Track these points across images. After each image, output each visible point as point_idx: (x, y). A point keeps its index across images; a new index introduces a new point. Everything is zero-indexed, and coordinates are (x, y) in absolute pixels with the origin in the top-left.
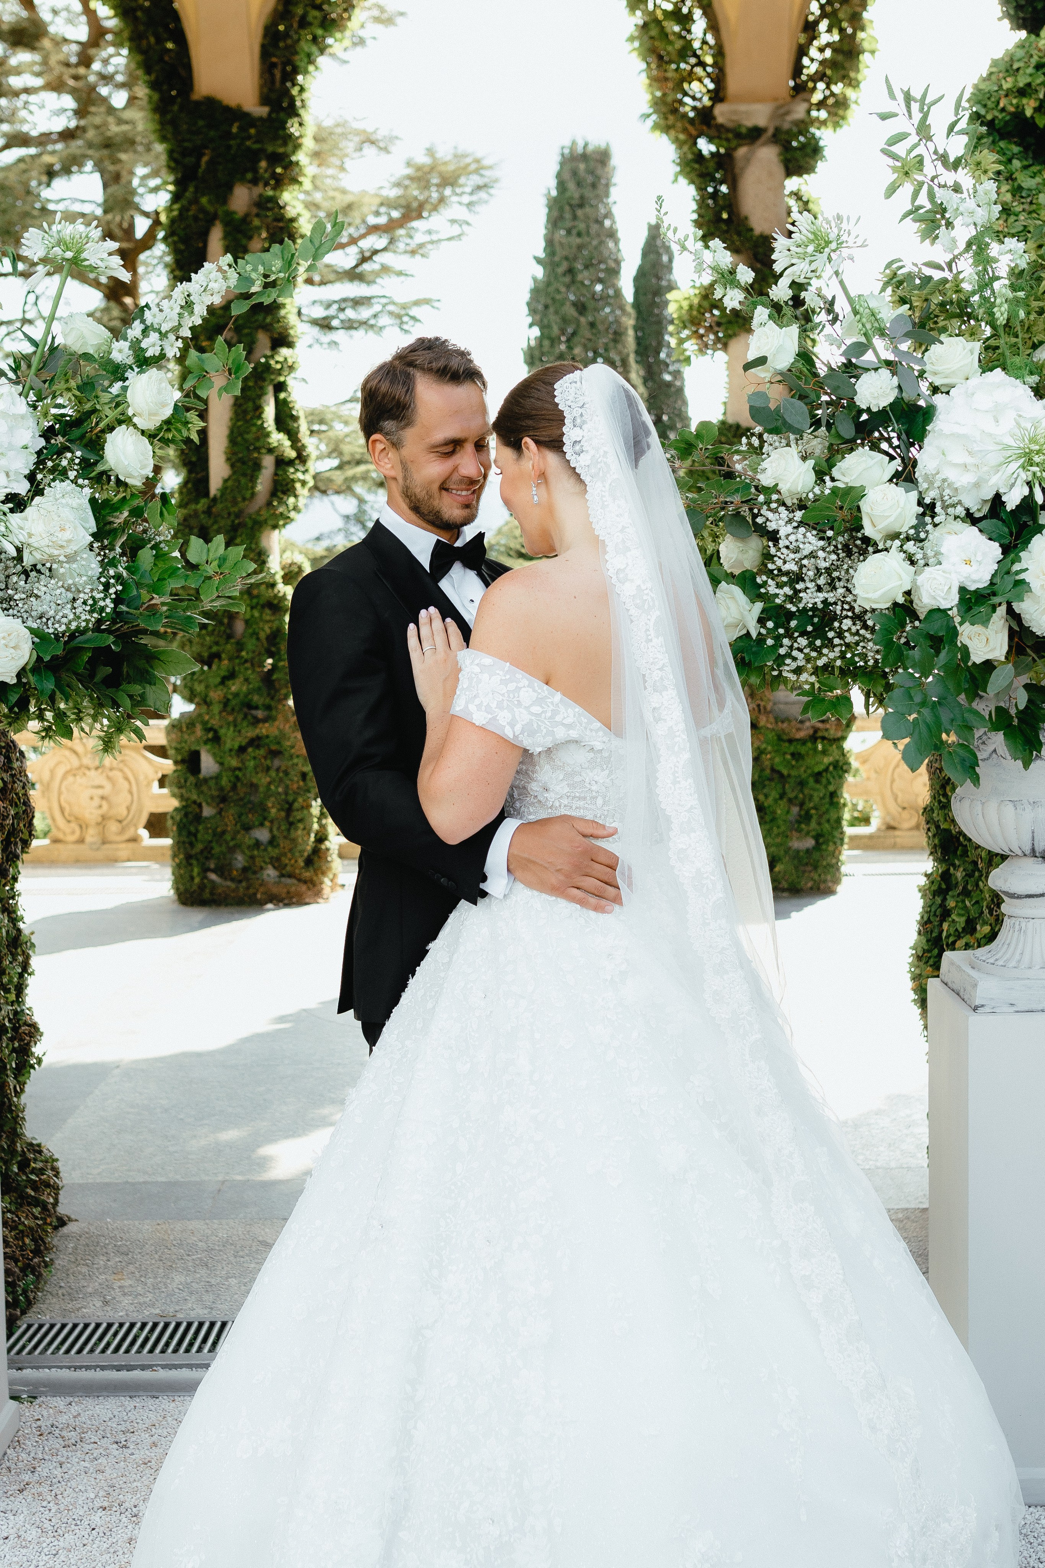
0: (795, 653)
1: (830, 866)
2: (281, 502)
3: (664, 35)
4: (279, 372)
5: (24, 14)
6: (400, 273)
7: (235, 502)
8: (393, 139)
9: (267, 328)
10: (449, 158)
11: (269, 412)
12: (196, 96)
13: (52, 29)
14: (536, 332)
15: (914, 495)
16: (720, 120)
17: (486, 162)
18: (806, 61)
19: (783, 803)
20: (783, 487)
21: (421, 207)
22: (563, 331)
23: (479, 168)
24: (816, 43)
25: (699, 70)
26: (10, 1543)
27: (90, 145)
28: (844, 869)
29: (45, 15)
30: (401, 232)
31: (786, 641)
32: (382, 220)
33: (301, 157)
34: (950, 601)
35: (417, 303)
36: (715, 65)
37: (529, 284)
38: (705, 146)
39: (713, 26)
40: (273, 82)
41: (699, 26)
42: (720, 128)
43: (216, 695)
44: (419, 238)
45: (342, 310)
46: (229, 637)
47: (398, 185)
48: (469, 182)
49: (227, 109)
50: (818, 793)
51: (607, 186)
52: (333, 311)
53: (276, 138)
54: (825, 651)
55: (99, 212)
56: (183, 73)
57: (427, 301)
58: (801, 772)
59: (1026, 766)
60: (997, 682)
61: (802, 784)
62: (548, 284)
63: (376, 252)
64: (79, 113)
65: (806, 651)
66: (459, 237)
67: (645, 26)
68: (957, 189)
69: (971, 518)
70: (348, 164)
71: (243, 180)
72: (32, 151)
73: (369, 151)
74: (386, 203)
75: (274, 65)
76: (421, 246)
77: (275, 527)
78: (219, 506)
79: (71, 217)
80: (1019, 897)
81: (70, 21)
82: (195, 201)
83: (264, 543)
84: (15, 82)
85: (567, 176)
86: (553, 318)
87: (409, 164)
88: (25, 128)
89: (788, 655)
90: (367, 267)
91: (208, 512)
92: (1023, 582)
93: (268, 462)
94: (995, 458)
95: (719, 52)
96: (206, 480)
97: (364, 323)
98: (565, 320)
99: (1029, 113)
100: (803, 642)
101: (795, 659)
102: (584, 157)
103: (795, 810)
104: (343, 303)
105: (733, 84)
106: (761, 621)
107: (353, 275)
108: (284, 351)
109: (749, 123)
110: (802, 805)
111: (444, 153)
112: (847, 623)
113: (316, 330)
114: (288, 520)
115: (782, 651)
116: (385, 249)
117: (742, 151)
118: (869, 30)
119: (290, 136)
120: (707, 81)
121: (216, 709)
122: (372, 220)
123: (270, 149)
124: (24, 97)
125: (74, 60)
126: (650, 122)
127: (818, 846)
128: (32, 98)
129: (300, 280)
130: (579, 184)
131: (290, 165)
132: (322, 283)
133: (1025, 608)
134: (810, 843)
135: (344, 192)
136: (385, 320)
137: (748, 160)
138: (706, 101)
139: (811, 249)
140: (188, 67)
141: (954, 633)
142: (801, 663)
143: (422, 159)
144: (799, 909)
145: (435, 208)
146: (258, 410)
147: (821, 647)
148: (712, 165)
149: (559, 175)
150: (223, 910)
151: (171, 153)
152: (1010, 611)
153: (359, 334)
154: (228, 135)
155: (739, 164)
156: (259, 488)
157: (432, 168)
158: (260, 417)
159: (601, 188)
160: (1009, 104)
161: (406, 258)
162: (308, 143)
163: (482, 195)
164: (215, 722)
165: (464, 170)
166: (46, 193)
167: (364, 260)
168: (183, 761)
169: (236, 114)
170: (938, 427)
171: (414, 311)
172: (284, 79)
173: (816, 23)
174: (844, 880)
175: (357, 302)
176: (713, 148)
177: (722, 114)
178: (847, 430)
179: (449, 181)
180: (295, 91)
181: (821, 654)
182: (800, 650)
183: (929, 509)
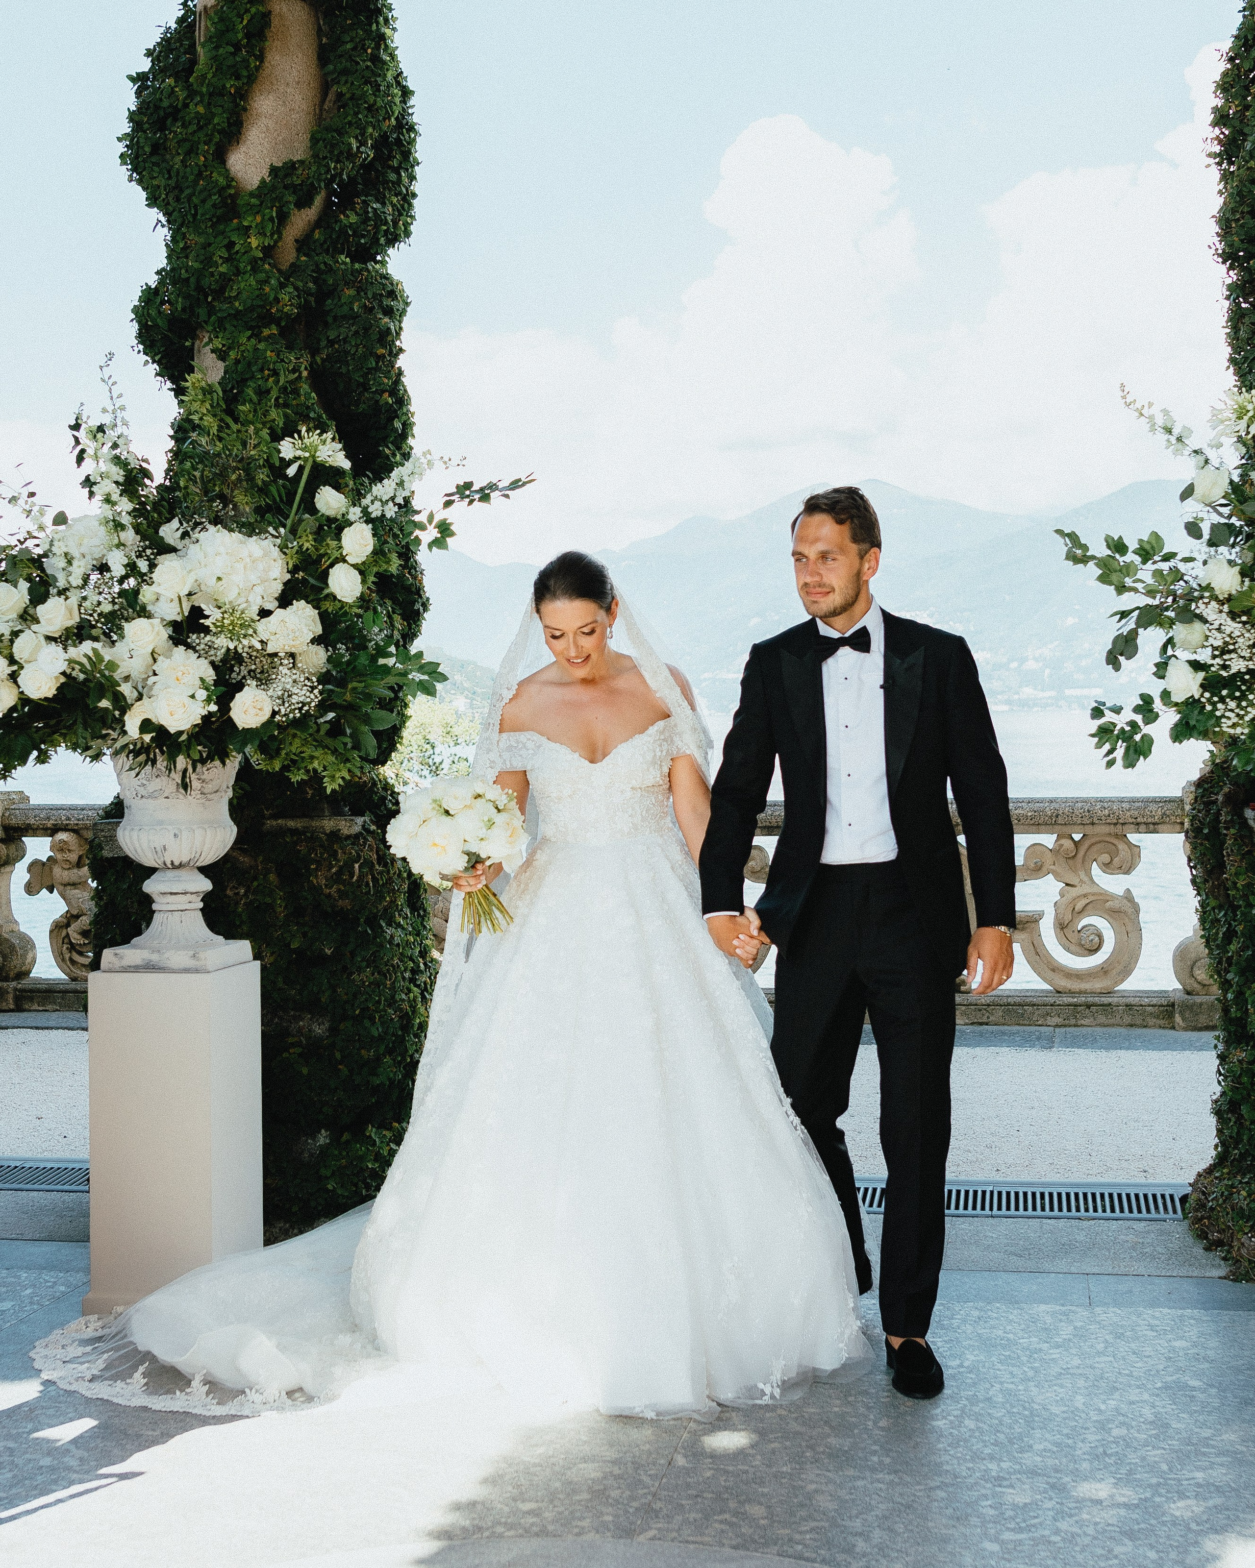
0: (1227, 714)
31: (1220, 706)
54: (1249, 709)
65: (1237, 711)
89: (1223, 716)
100: (1232, 704)
101: (1229, 718)
115: (1218, 713)
142: (1236, 720)
147: (1246, 707)
181: (1247, 713)
182: (1232, 711)
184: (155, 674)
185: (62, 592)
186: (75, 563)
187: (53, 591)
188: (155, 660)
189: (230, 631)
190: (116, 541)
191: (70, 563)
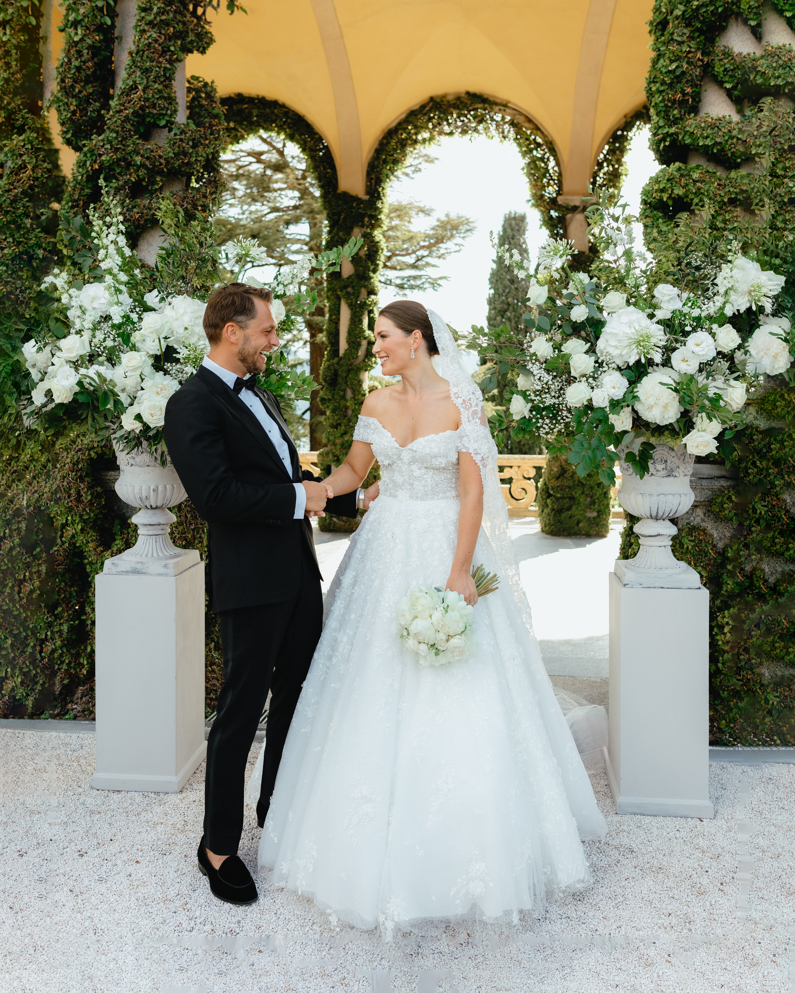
0: (544, 426)
1: (604, 525)
2: (369, 360)
3: (537, 168)
4: (370, 305)
5: (280, 158)
6: (434, 266)
7: (349, 360)
8: (432, 210)
9: (365, 287)
10: (455, 218)
11: (366, 322)
12: (339, 191)
13: (291, 165)
14: (492, 291)
15: (593, 359)
16: (560, 203)
17: (471, 220)
18: (598, 179)
19: (583, 496)
20: (539, 354)
21: (443, 238)
22: (504, 291)
23: (468, 222)
24: (602, 171)
25: (551, 182)
26: (196, 803)
27: (304, 212)
28: (611, 527)
29: (289, 159)
30: (435, 248)
32: (426, 244)
33: (382, 216)
34: (604, 403)
35: (441, 278)
36: (558, 180)
37: (490, 271)
38: (554, 214)
39: (558, 164)
40: (371, 185)
41: (552, 163)
42: (560, 206)
43: (338, 441)
44: (442, 251)
45: (409, 281)
46: (345, 416)
47: (433, 229)
48: (463, 228)
49: (352, 196)
50: (599, 492)
51: (524, 231)
52: (405, 281)
53: (371, 208)
54: (557, 425)
55: (308, 239)
56: (334, 181)
57: (445, 278)
58: (592, 483)
59: (641, 478)
60: (626, 440)
61: (592, 488)
62: (498, 271)
63: (424, 257)
64: (300, 199)
65: (549, 425)
66: (459, 251)
67: (529, 164)
68: (619, 229)
69: (619, 369)
70: (412, 220)
71: (357, 226)
72: (281, 214)
73: (421, 215)
74: (428, 236)
75: (372, 179)
76: (443, 254)
77: (366, 370)
78: (343, 361)
79: (298, 241)
80: (646, 536)
81: (299, 161)
82: (337, 234)
83: (361, 377)
84: (276, 186)
85: (507, 226)
86: (500, 286)
87: (438, 220)
88: (278, 205)
89: (542, 426)
90: (419, 263)
91: (338, 363)
92: (637, 396)
93: (364, 343)
94: (626, 342)
95: (560, 174)
96: (338, 350)
97: (418, 286)
98: (505, 287)
99: (665, 199)
100: (547, 421)
102: (515, 218)
103: (589, 499)
104: (409, 278)
105: (565, 187)
106: (531, 411)
107: (414, 266)
108: (373, 297)
109: (572, 204)
110: (592, 497)
111: (453, 216)
112: (565, 413)
113: (397, 289)
114: (372, 367)
116: (427, 256)
117: (569, 216)
118: (625, 166)
119: (378, 208)
120: (555, 186)
121: (338, 447)
122: (422, 244)
123: (369, 213)
124: (279, 192)
125: (300, 177)
126: (530, 203)
127: (599, 515)
128: (283, 193)
129: (380, 267)
130: (512, 230)
131: (378, 220)
132: (400, 270)
133: (638, 407)
134: (595, 514)
135: (409, 231)
136: (427, 285)
137: (571, 220)
138: (554, 195)
139: (552, 253)
140: (336, 180)
141: (608, 419)
142: (548, 430)
143: (444, 218)
144: (590, 543)
145: (449, 239)
146: (361, 321)
147: (555, 424)
148: (556, 222)
149: (504, 226)
150: (338, 534)
151: (328, 214)
152: (633, 409)
153: (416, 291)
154: (352, 207)
155: (568, 221)
156: (360, 353)
157: (448, 222)
158: (361, 324)
159: (521, 232)
160: (657, 195)
161: (437, 259)
162: (386, 210)
163: (469, 233)
164: (337, 453)
165: (462, 223)
166: (286, 231)
167: (418, 260)
168: (324, 469)
169: (356, 199)
170: (606, 330)
171: (439, 282)
172: (376, 185)
173: (602, 163)
174: (610, 532)
175: (415, 278)
176: (557, 214)
177: (561, 200)
178: (569, 331)
179: (455, 227)
180: (380, 189)
181: (555, 427)
182: (546, 425)
183: (599, 364)
184: (142, 389)
185: (79, 332)
186: (88, 313)
187: (73, 331)
188: (142, 380)
189: (194, 362)
190: (116, 300)
191: (84, 312)
